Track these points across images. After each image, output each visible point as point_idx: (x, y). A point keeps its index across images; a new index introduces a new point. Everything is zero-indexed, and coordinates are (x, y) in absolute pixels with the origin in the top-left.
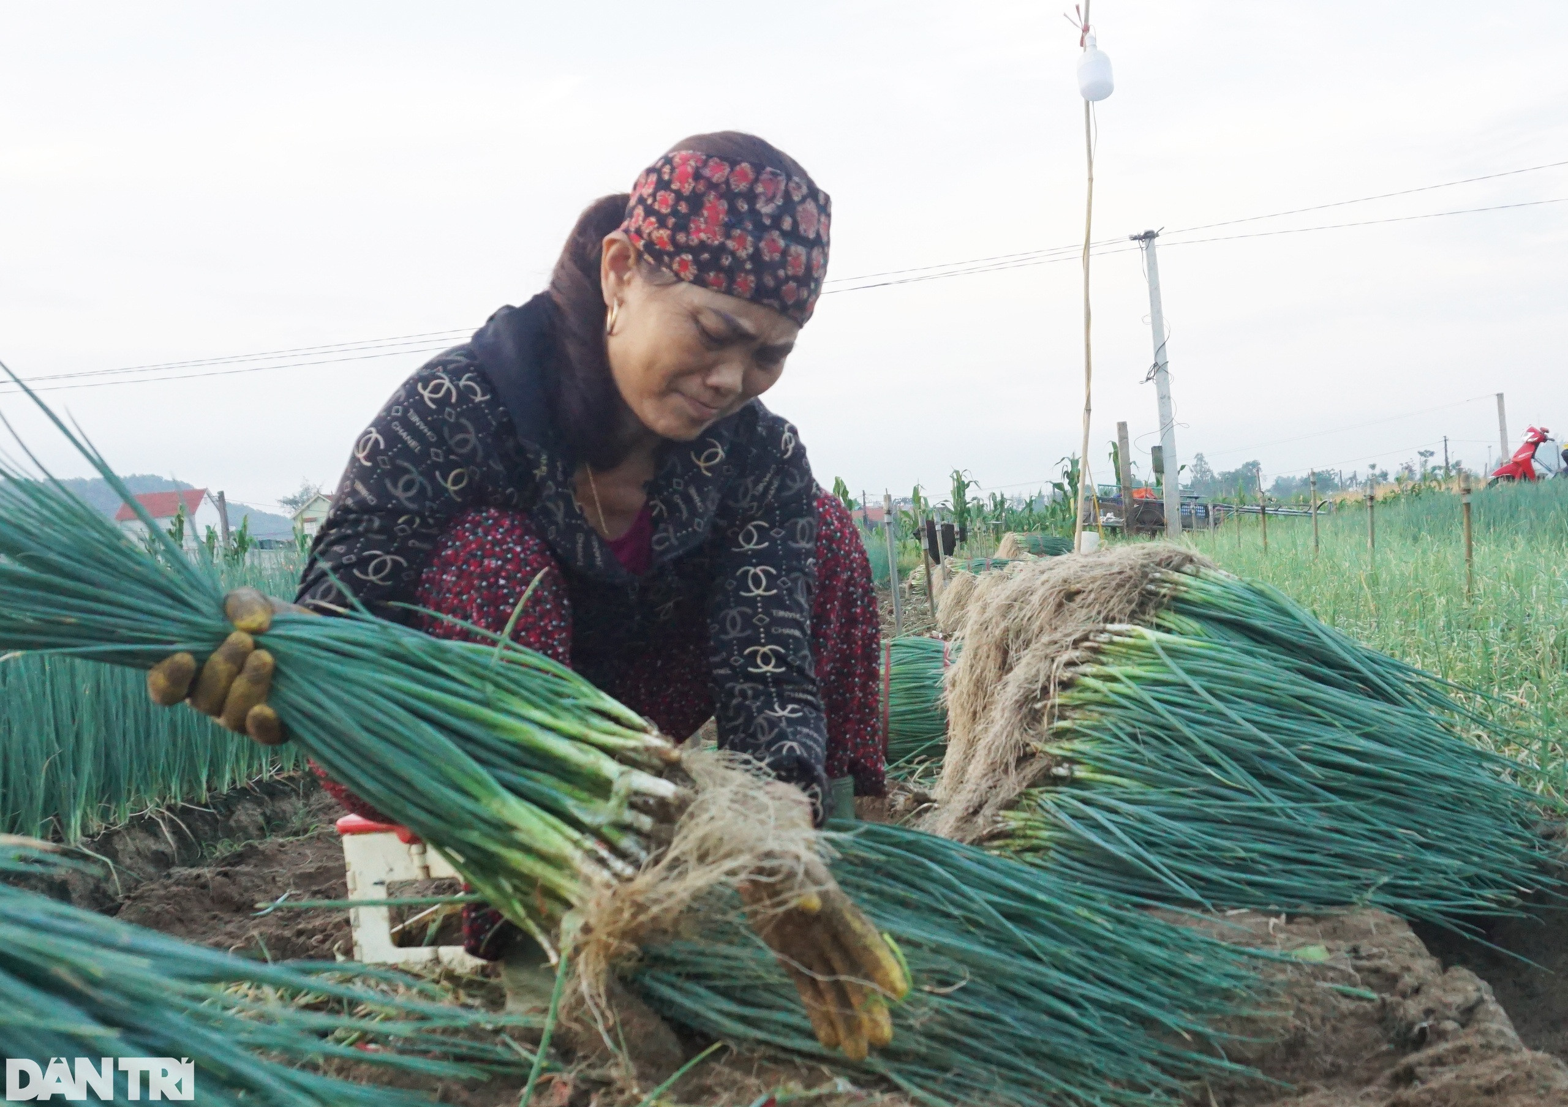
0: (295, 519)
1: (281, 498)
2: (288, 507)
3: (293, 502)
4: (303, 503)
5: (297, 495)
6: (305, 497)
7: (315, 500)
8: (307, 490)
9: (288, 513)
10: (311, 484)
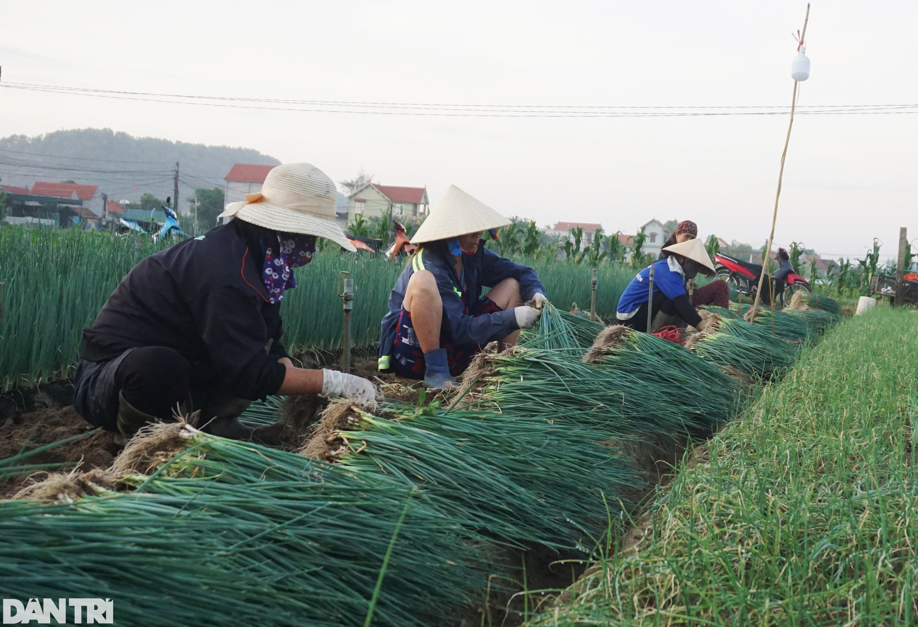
0: (350, 198)
1: (343, 181)
2: (347, 189)
3: (350, 185)
4: (358, 187)
5: (354, 180)
6: (360, 183)
7: (367, 187)
8: (362, 178)
9: (346, 192)
10: (366, 173)
